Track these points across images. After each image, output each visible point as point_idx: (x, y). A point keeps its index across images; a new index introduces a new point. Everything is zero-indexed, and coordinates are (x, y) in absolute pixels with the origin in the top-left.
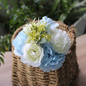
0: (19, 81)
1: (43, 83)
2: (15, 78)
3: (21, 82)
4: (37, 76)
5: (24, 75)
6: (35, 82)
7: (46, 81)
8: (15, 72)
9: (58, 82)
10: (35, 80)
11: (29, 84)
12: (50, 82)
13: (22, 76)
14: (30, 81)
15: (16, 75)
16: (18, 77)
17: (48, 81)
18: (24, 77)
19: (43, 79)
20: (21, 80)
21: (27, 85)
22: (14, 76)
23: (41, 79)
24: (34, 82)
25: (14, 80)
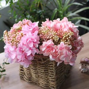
0: (25, 74)
1: (43, 76)
2: (22, 71)
3: (26, 75)
4: (39, 70)
5: (29, 70)
6: (38, 75)
7: (46, 74)
8: (22, 67)
9: (55, 75)
10: (37, 73)
11: (33, 76)
12: (49, 75)
13: (27, 70)
14: (34, 74)
15: (23, 69)
16: (24, 71)
17: (48, 74)
18: (29, 71)
19: (43, 73)
20: (27, 73)
21: (31, 77)
22: (21, 70)
23: (42, 72)
24: (36, 75)
25: (21, 73)
